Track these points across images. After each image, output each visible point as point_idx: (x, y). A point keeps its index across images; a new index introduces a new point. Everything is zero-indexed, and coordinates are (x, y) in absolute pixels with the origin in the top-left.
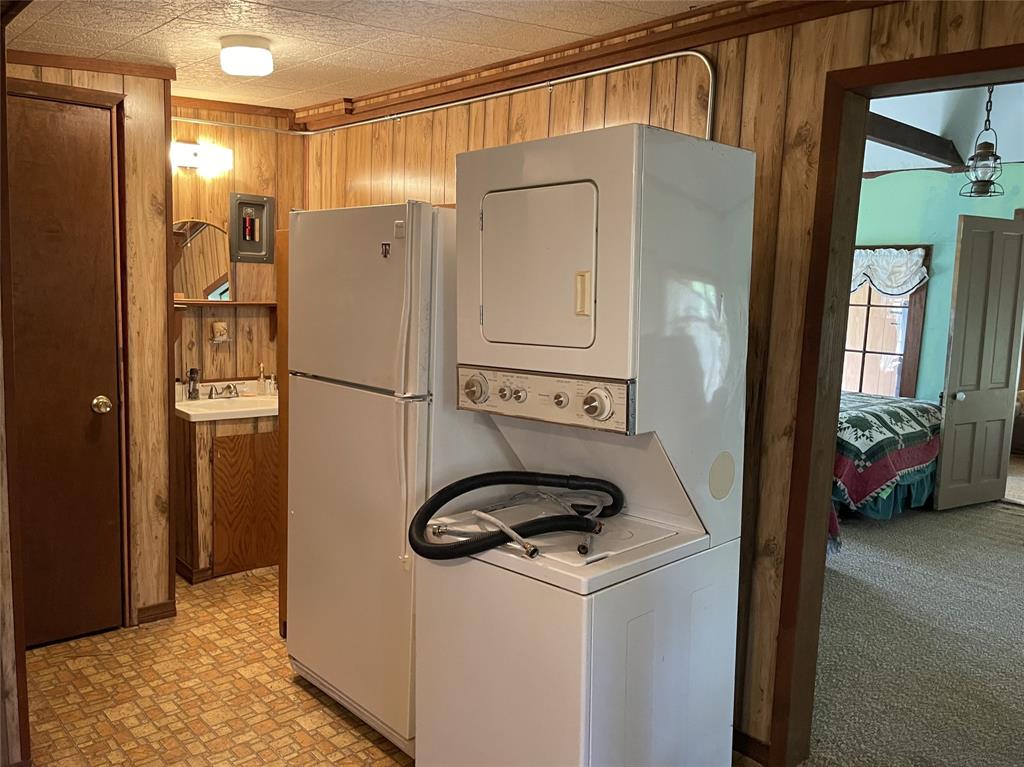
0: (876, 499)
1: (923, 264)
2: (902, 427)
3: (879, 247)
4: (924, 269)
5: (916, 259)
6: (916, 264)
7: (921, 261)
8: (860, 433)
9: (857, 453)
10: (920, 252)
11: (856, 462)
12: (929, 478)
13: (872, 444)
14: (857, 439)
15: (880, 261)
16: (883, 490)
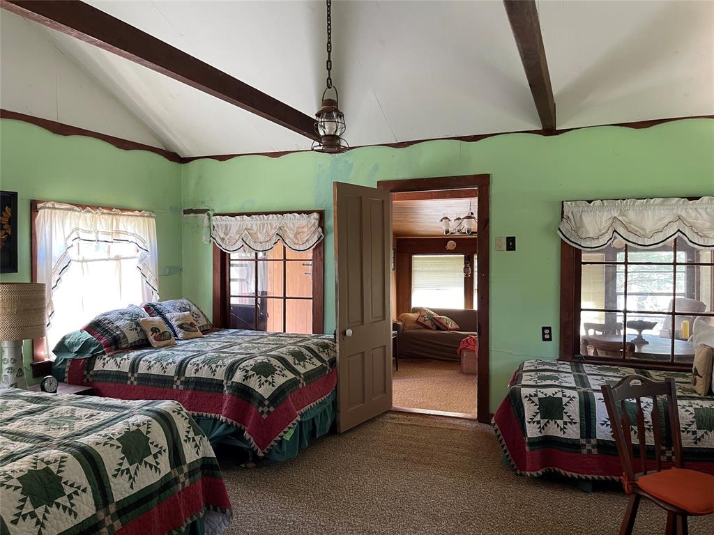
0: (280, 443)
1: (319, 225)
2: (304, 366)
3: (286, 212)
4: (320, 229)
5: (313, 221)
6: (314, 225)
7: (317, 222)
8: (263, 379)
9: (261, 400)
10: (315, 215)
11: (260, 409)
12: (331, 406)
13: (274, 389)
14: (260, 385)
15: (288, 224)
16: (285, 432)
